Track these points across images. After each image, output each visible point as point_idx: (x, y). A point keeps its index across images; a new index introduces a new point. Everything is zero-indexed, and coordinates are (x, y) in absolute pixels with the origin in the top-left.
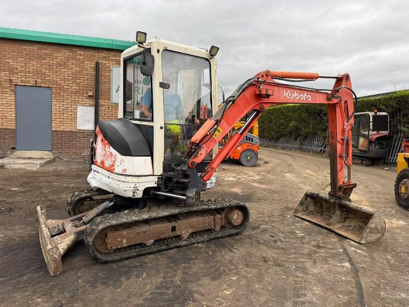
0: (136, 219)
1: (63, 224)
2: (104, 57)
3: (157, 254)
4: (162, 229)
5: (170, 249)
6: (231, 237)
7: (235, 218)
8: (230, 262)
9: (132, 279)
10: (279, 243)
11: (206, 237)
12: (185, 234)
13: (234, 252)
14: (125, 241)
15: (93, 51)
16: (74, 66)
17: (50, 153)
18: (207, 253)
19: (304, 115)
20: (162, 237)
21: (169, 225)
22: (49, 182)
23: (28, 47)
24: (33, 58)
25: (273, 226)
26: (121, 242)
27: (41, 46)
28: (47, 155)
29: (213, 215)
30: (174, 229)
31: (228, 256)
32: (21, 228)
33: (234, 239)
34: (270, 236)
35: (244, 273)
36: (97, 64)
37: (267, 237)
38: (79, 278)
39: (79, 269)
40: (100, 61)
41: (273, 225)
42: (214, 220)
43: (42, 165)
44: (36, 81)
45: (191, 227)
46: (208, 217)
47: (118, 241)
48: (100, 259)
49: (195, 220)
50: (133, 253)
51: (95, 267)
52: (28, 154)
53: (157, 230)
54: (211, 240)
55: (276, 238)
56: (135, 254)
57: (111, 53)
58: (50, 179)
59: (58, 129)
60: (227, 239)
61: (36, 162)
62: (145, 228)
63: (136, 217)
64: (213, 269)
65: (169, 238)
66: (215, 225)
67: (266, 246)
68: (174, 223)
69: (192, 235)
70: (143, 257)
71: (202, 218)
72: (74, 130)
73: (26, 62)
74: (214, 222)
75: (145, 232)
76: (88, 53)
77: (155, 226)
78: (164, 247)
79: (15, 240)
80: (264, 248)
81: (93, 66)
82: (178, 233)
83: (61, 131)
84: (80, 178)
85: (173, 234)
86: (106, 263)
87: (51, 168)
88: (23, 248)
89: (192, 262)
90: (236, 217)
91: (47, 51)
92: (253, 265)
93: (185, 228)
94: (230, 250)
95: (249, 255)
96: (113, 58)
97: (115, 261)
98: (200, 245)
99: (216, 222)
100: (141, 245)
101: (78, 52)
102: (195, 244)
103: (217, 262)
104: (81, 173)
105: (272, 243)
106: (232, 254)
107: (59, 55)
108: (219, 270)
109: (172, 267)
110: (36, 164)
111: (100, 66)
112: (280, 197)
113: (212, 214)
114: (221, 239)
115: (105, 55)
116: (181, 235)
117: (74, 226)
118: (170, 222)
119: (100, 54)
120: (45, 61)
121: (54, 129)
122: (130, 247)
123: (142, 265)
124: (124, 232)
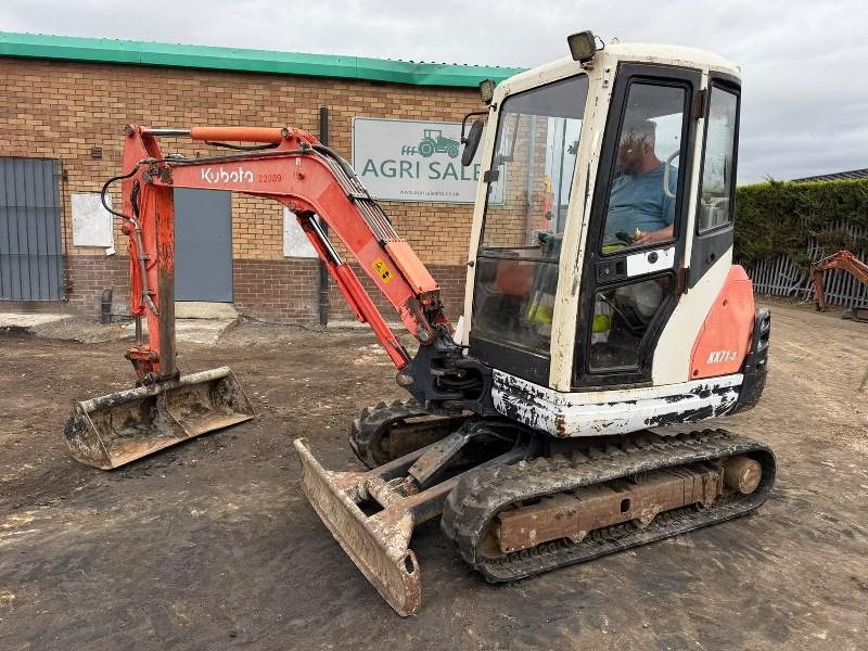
0: (559, 484)
1: (366, 485)
2: (336, 97)
3: (598, 564)
4: (603, 506)
5: (622, 550)
6: (739, 521)
7: (745, 477)
8: (782, 590)
9: (586, 632)
10: (861, 539)
11: (687, 523)
12: (646, 514)
13: (772, 563)
14: (533, 534)
15: (315, 85)
16: (275, 119)
17: (229, 306)
18: (712, 564)
19: (752, 211)
20: (604, 523)
21: (618, 497)
22: (255, 373)
23: (180, 82)
24: (190, 104)
25: (815, 492)
26: (527, 536)
27: (206, 79)
28: (226, 312)
29: (700, 473)
30: (625, 506)
31: (766, 573)
32: (262, 489)
33: (747, 524)
34: (826, 518)
35: (837, 623)
36: (324, 113)
37: (817, 519)
38: (463, 625)
39: (450, 597)
40: (329, 108)
41: (811, 487)
42: (704, 482)
43: (223, 334)
44: (198, 154)
45: (659, 502)
46: (692, 478)
47: (520, 534)
48: (491, 577)
49: (668, 484)
50: (550, 560)
51: (482, 596)
52: (187, 308)
53: (594, 508)
54: (700, 528)
55: (844, 525)
56: (555, 564)
57: (352, 88)
58: (254, 367)
59: (244, 257)
60: (732, 526)
61: (208, 327)
62: (570, 505)
63: (557, 480)
64: (755, 609)
65: (616, 526)
66: (704, 494)
67: (836, 545)
68: (626, 492)
69: (661, 517)
70: (572, 571)
71: (680, 480)
72: (277, 258)
73: (178, 114)
74: (704, 489)
75: (570, 514)
76: (304, 89)
77: (590, 500)
78: (608, 547)
79: (270, 520)
80: (834, 551)
81: (314, 117)
82: (633, 515)
83: (252, 261)
84: (311, 362)
85: (622, 517)
86: (500, 584)
87: (241, 341)
88: (298, 540)
89: (692, 586)
90: (749, 475)
91: (218, 88)
92: (841, 599)
93: (646, 504)
94: (760, 558)
95: (815, 570)
96: (358, 99)
97: (519, 581)
98: (681, 542)
99: (707, 487)
100: (563, 542)
101: (283, 89)
102: (666, 538)
103: (749, 588)
104: (306, 351)
105: (843, 537)
106: (770, 568)
107: (244, 96)
108: (770, 611)
109: (653, 601)
110: (209, 331)
111: (330, 118)
112: (773, 411)
113: (699, 471)
114: (719, 527)
115: (338, 93)
116: (639, 520)
117: (396, 490)
118: (618, 490)
119: (329, 91)
120: (216, 111)
121: (236, 257)
122: (541, 548)
123: (582, 591)
124: (533, 515)
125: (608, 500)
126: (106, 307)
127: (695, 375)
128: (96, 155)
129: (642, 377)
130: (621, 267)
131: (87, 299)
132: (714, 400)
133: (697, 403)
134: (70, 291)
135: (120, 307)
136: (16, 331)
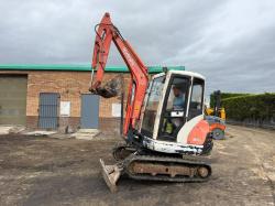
7: (203, 172)
10: (229, 188)
11: (184, 180)
25: (228, 178)
28: (96, 131)
29: (189, 167)
34: (225, 184)
42: (190, 171)
43: (94, 137)
49: (179, 168)
52: (87, 130)
55: (228, 185)
59: (102, 116)
66: (190, 173)
67: (221, 189)
69: (177, 176)
72: (110, 117)
83: (104, 118)
87: (98, 139)
104: (114, 141)
105: (225, 188)
110: (91, 136)
123: (149, 192)
126: (67, 130)
127: (189, 142)
128: (67, 92)
131: (63, 128)
132: (195, 150)
133: (190, 150)
134: (58, 125)
135: (70, 130)
136: (45, 136)
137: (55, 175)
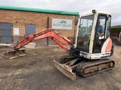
0: (91, 65)
5: (98, 73)
6: (111, 70)
7: (111, 65)
14: (88, 71)
16: (42, 18)
17: (35, 43)
29: (106, 64)
43: (35, 47)
45: (102, 67)
47: (86, 71)
49: (103, 65)
54: (106, 71)
56: (90, 75)
57: (52, 14)
58: (41, 51)
62: (92, 68)
68: (98, 66)
69: (102, 69)
70: (93, 76)
73: (28, 17)
78: (96, 73)
81: (47, 18)
82: (99, 69)
84: (48, 51)
85: (97, 69)
86: (85, 77)
96: (53, 16)
99: (107, 66)
100: (91, 72)
101: (43, 14)
111: (49, 18)
119: (49, 15)
122: (89, 73)
124: (88, 69)
125: (96, 67)
127: (106, 52)
128: (17, 22)
129: (100, 52)
130: (98, 38)
131: (15, 42)
132: (108, 55)
133: (106, 55)
136: (6, 46)
137: (31, 71)
